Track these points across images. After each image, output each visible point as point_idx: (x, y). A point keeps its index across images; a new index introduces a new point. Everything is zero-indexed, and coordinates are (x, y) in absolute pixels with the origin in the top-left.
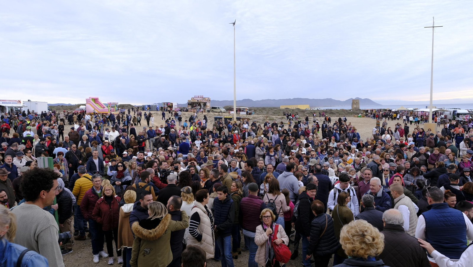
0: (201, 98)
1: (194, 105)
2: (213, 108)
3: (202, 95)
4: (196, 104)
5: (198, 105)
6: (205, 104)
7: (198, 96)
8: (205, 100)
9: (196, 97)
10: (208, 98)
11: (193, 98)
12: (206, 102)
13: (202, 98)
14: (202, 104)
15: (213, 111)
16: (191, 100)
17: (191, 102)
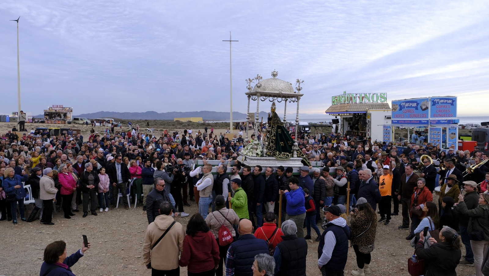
0: (60, 107)
1: (53, 116)
2: (75, 119)
3: (61, 105)
4: (55, 114)
5: (58, 116)
6: (65, 115)
7: (57, 106)
8: (65, 110)
9: (54, 107)
10: (70, 108)
11: (51, 108)
12: (67, 113)
13: (62, 108)
14: (62, 115)
15: (75, 123)
16: (48, 109)
17: (48, 112)
